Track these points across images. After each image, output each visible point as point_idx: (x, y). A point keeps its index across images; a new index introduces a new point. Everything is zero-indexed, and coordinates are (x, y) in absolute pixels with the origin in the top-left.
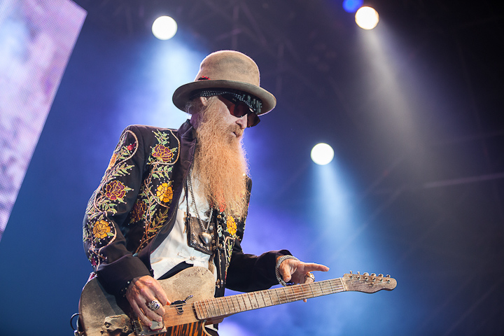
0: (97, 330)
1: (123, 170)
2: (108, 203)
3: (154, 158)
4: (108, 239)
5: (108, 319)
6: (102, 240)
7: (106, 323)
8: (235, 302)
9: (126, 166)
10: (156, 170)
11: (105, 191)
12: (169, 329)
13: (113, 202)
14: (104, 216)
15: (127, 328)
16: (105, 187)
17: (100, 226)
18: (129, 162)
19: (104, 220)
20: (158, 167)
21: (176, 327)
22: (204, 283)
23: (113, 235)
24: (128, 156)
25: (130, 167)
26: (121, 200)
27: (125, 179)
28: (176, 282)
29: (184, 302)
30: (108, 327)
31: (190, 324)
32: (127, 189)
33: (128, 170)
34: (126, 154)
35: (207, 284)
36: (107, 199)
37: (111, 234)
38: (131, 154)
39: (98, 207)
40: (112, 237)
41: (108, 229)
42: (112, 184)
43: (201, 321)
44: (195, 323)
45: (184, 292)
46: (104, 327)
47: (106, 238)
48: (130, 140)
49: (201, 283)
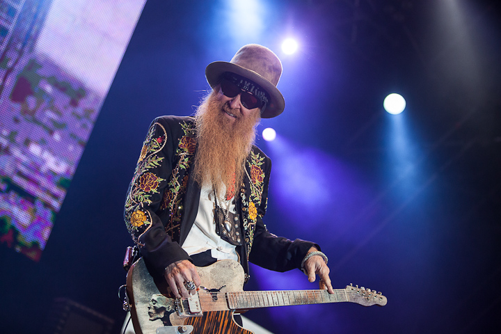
0: (145, 305)
1: (155, 162)
2: (143, 194)
3: (181, 150)
4: (144, 227)
5: (155, 297)
6: (139, 228)
7: (153, 300)
8: (261, 297)
9: (156, 158)
10: (184, 161)
11: (139, 183)
12: (205, 313)
13: (147, 193)
14: (141, 206)
15: (171, 307)
16: (139, 179)
17: (137, 216)
18: (159, 155)
19: (140, 210)
20: (185, 158)
21: (210, 312)
22: (236, 276)
23: (149, 223)
24: (158, 149)
25: (160, 159)
26: (154, 191)
27: (157, 171)
28: (213, 271)
29: (219, 290)
30: (154, 304)
31: (222, 311)
32: (160, 180)
33: (159, 162)
34: (156, 147)
35: (238, 277)
36: (141, 191)
37: (147, 222)
38: (161, 146)
39: (134, 199)
40: (148, 225)
41: (144, 218)
42: (145, 176)
43: (231, 310)
44: (226, 311)
45: (219, 281)
46: (151, 303)
47: (143, 225)
48: (159, 133)
49: (233, 275)
